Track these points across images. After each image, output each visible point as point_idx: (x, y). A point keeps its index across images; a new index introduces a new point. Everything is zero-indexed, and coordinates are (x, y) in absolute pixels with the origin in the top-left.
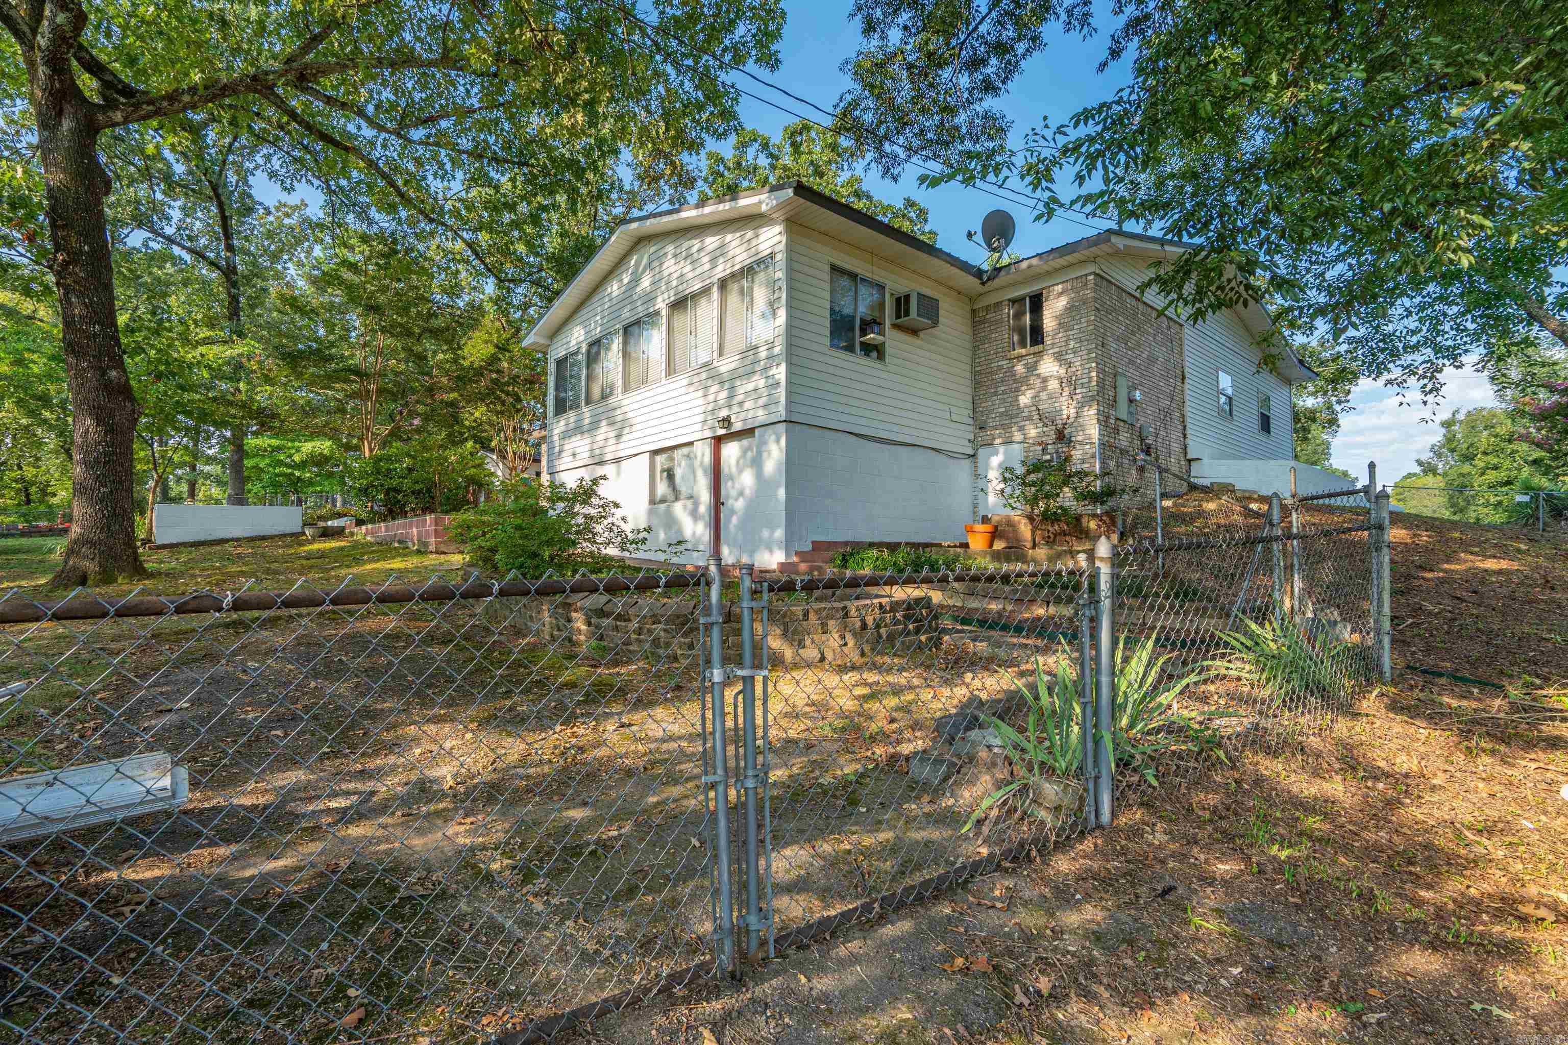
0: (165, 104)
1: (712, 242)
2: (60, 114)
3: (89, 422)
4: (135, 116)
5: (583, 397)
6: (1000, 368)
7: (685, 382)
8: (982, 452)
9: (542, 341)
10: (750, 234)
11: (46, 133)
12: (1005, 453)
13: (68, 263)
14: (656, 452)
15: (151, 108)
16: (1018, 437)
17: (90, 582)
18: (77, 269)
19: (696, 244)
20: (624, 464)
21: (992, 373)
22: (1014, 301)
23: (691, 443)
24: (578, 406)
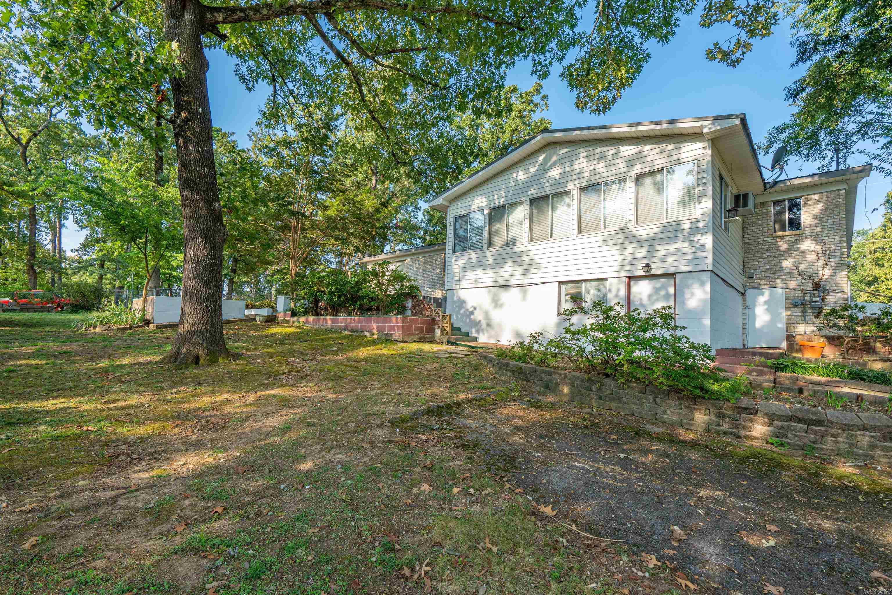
0: (251, 13)
1: (628, 150)
2: (184, 8)
3: (199, 240)
4: (230, 18)
5: (486, 241)
6: (765, 242)
7: (601, 238)
8: (750, 293)
9: (446, 203)
10: (671, 147)
11: (174, 21)
12: (771, 295)
13: (189, 120)
14: (561, 283)
15: (242, 14)
16: (781, 285)
17: (201, 362)
18: (194, 125)
19: (611, 151)
20: (530, 289)
21: (758, 245)
22: (776, 203)
23: (606, 279)
24: (481, 248)
